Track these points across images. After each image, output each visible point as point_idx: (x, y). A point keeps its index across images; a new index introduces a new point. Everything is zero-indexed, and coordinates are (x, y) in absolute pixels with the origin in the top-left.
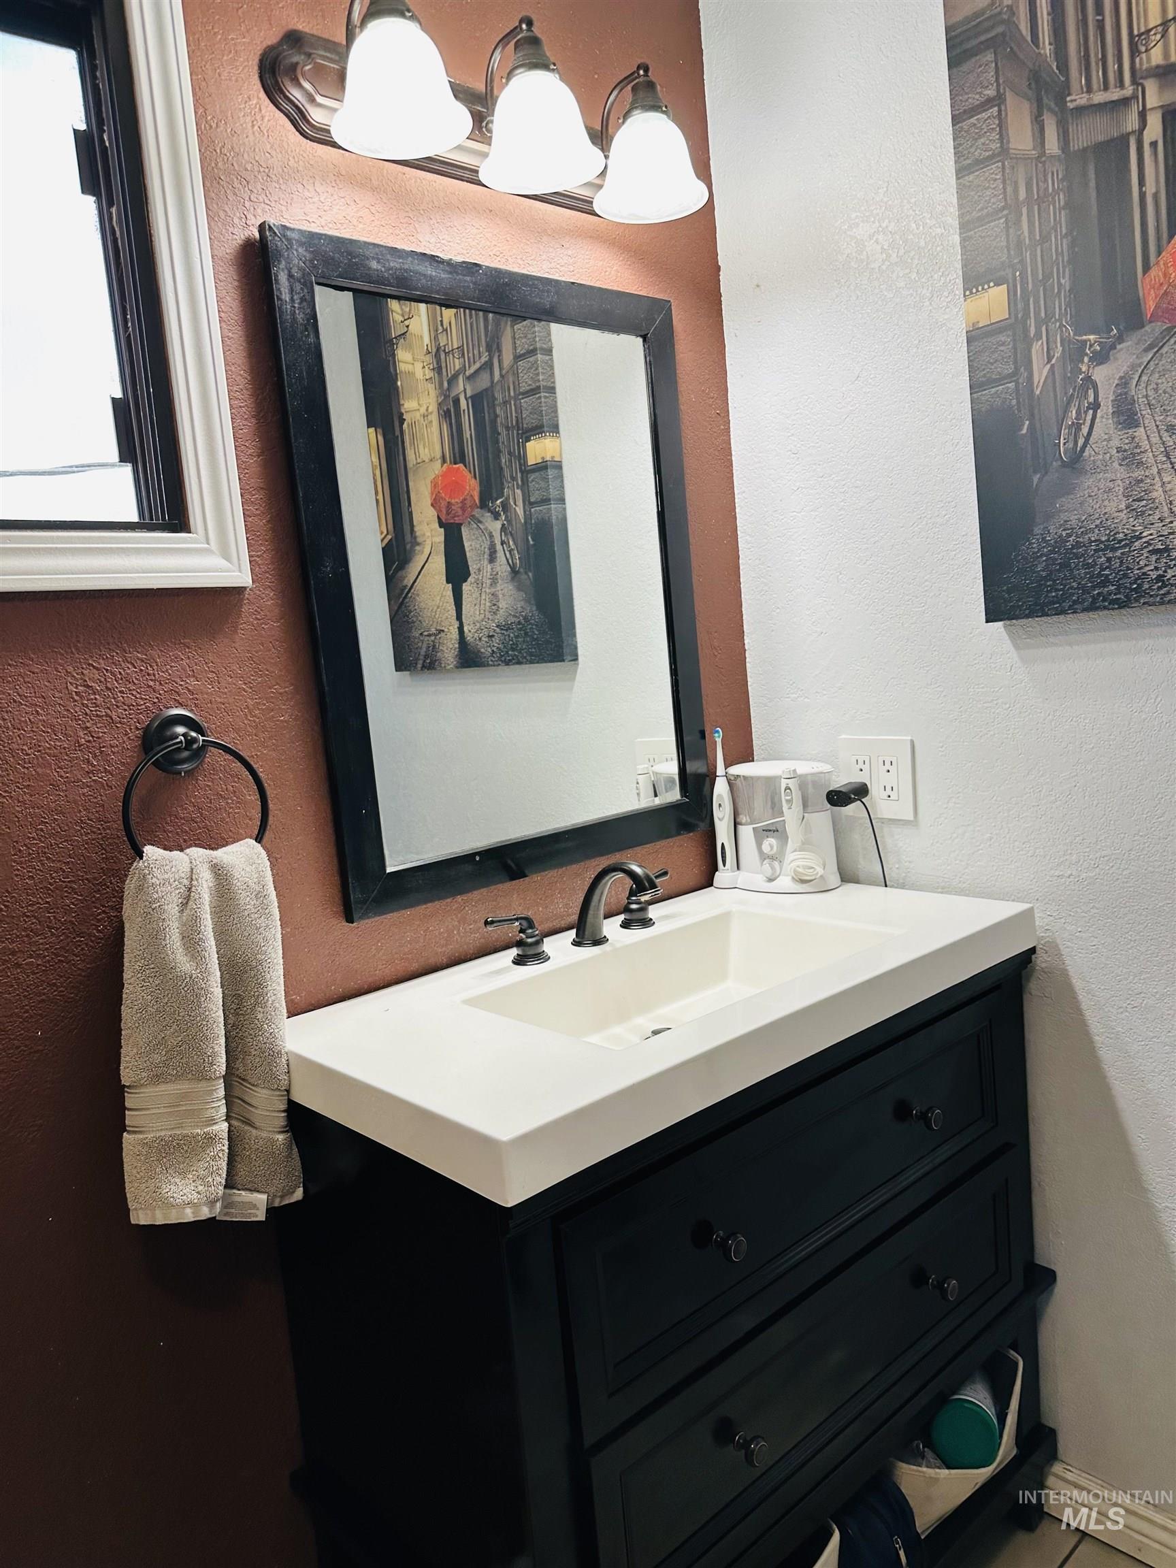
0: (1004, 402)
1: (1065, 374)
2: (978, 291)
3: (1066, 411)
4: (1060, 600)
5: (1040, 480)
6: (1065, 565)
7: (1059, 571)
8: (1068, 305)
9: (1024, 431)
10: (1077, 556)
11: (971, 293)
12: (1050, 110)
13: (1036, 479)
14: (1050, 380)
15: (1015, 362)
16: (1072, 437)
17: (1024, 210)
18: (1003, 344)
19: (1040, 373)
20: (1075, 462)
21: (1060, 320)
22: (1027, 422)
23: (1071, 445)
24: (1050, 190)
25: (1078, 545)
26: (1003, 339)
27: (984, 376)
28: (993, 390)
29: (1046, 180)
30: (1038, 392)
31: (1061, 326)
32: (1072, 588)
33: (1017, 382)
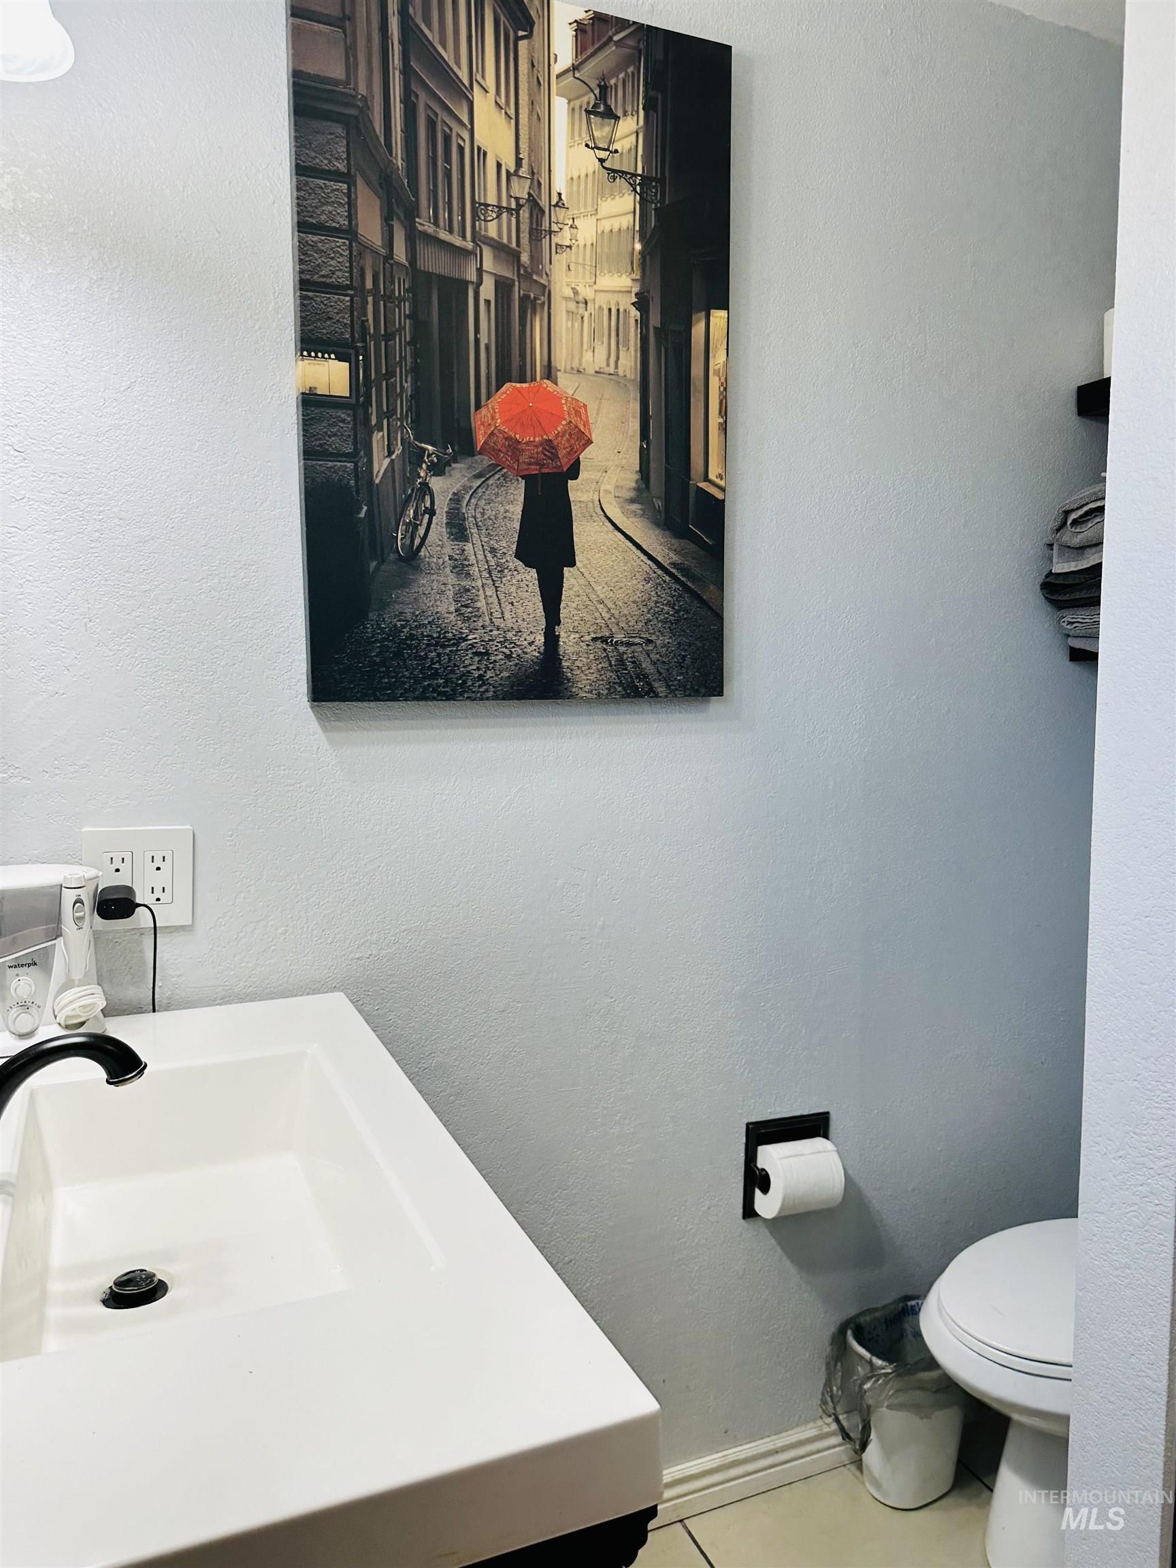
0: (340, 480)
1: (404, 474)
2: (316, 356)
3: (403, 510)
4: (391, 686)
5: (377, 568)
6: (398, 654)
7: (392, 658)
8: (409, 409)
9: (362, 515)
10: (410, 647)
11: (310, 355)
12: (399, 218)
13: (373, 564)
14: (390, 474)
15: (355, 443)
16: (409, 535)
17: (370, 299)
18: (343, 421)
19: (380, 465)
20: (412, 558)
21: (401, 419)
22: (365, 508)
23: (408, 542)
24: (397, 294)
25: (412, 637)
26: (343, 416)
27: (321, 445)
28: (330, 464)
29: (393, 283)
30: (377, 481)
31: (402, 426)
32: (404, 676)
33: (356, 466)
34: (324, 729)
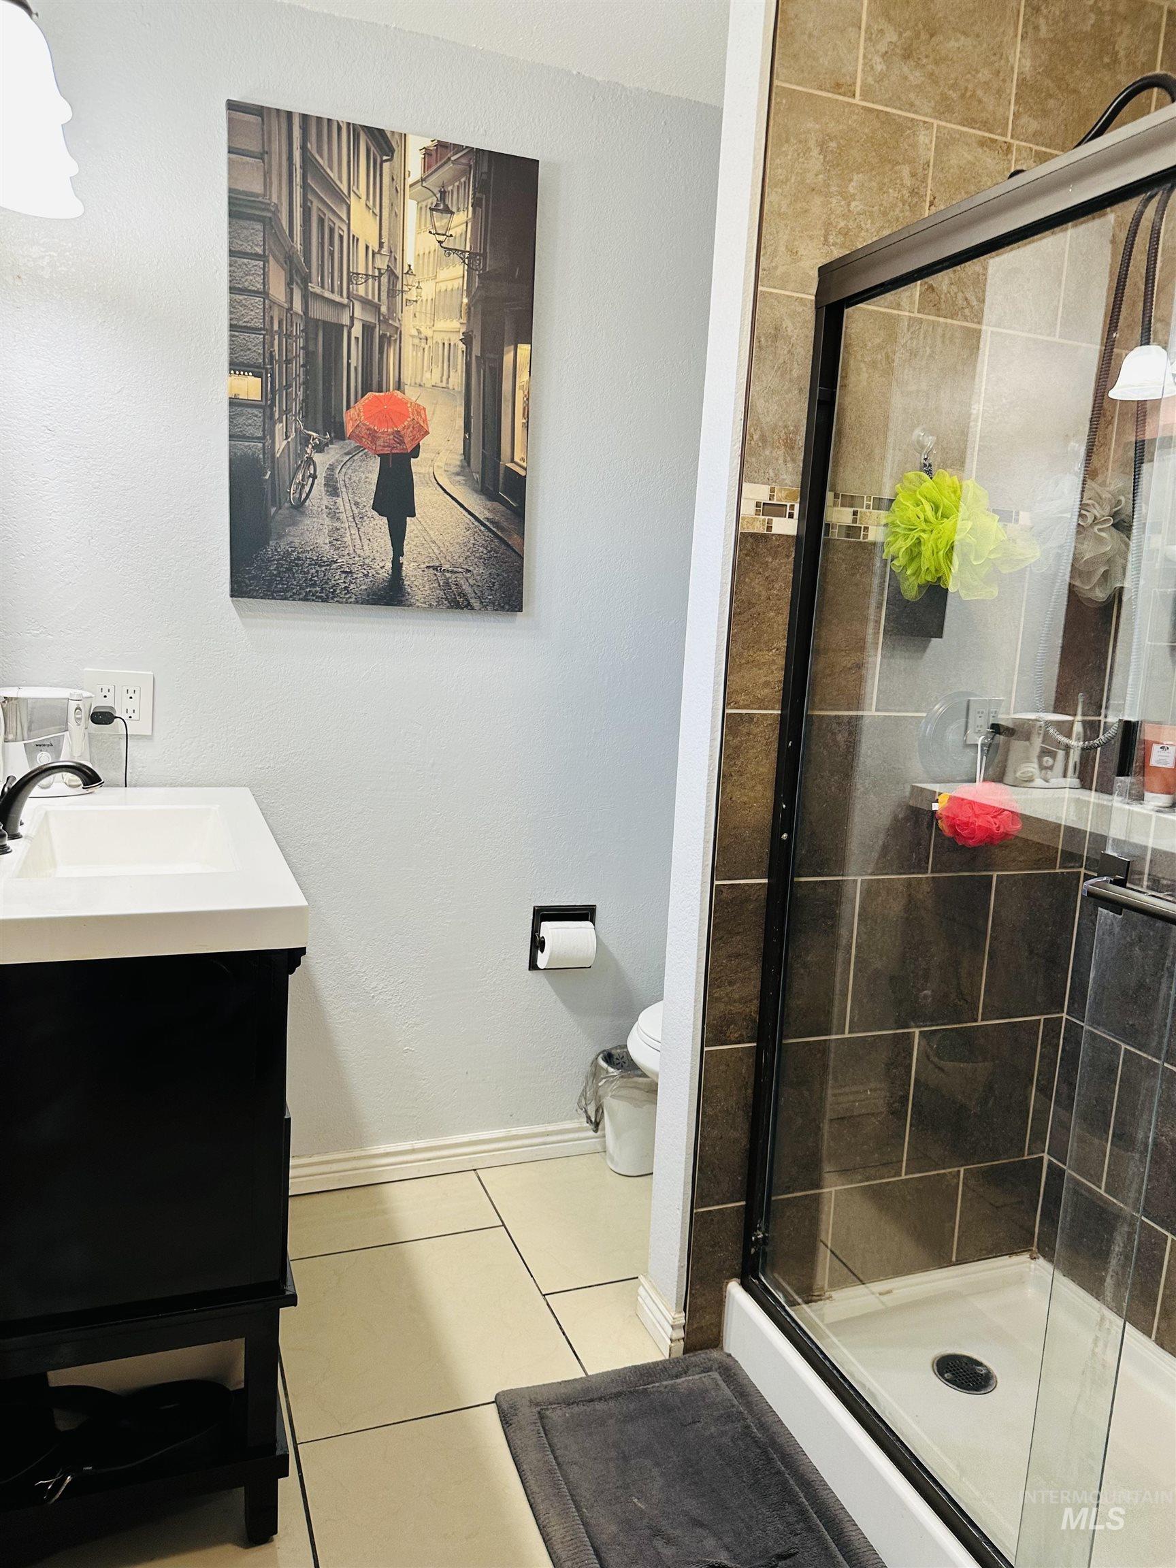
0: (253, 454)
1: (296, 450)
2: (240, 374)
3: (295, 474)
4: (285, 591)
5: (276, 512)
6: (289, 570)
7: (285, 573)
8: (301, 408)
9: (267, 477)
10: (297, 565)
11: (235, 373)
12: (297, 284)
13: (273, 510)
14: (286, 451)
15: (264, 431)
16: (298, 491)
17: (276, 337)
18: (256, 416)
19: (280, 445)
20: (299, 506)
21: (295, 415)
22: (269, 473)
23: (298, 496)
24: (295, 334)
25: (299, 559)
26: (256, 413)
27: (241, 431)
28: (247, 444)
29: (292, 326)
30: (278, 456)
31: (296, 420)
32: (292, 584)
33: (264, 445)
34: (240, 615)
